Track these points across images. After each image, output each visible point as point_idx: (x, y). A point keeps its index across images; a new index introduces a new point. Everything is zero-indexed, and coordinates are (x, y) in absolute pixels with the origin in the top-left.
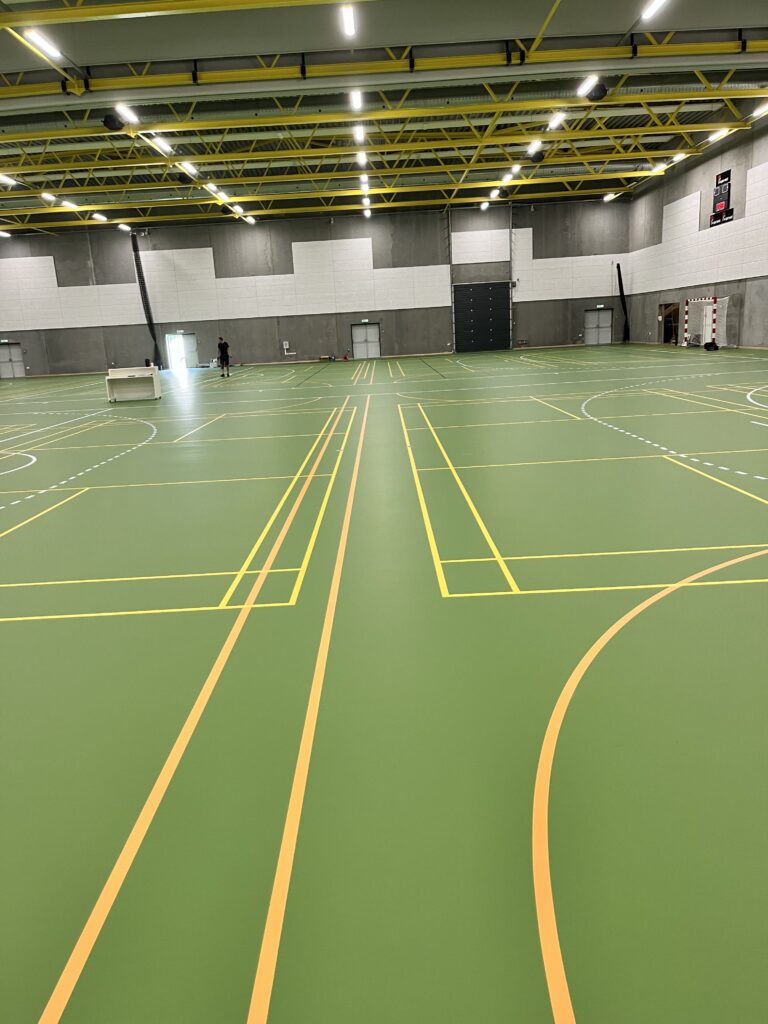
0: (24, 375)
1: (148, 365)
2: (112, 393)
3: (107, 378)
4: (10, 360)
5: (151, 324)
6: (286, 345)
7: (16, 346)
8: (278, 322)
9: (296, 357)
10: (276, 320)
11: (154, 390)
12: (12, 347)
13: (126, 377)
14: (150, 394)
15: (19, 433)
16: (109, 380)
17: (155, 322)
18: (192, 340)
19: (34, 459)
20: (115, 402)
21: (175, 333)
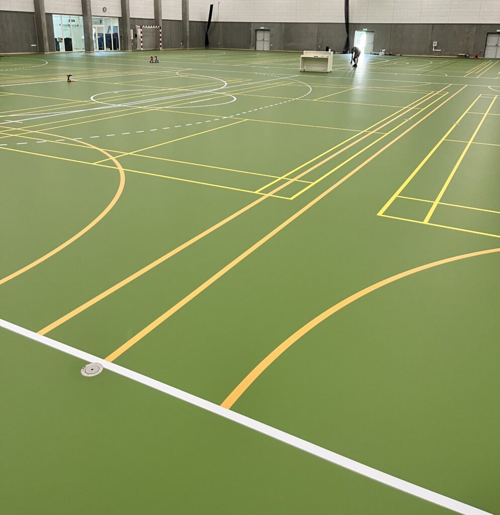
0: (269, 50)
1: (327, 50)
2: (303, 66)
3: (302, 56)
4: (263, 40)
5: (347, 23)
6: (435, 44)
7: (268, 32)
8: (433, 28)
9: (440, 53)
10: (431, 26)
11: (327, 67)
12: (265, 32)
13: (313, 57)
14: (325, 69)
15: (239, 84)
16: (302, 58)
17: (350, 22)
18: (372, 36)
19: (235, 99)
20: (304, 72)
21: (362, 30)
